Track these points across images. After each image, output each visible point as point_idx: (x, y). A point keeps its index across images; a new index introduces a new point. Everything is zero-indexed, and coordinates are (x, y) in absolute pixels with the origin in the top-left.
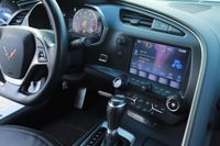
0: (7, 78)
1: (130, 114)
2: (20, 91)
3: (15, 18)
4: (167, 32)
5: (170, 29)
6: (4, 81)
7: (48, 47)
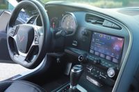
0: (20, 52)
3: (30, 20)
4: (111, 27)
5: (113, 25)
6: (19, 54)
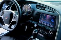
1: (39, 34)
2: (9, 28)
7: (16, 16)
